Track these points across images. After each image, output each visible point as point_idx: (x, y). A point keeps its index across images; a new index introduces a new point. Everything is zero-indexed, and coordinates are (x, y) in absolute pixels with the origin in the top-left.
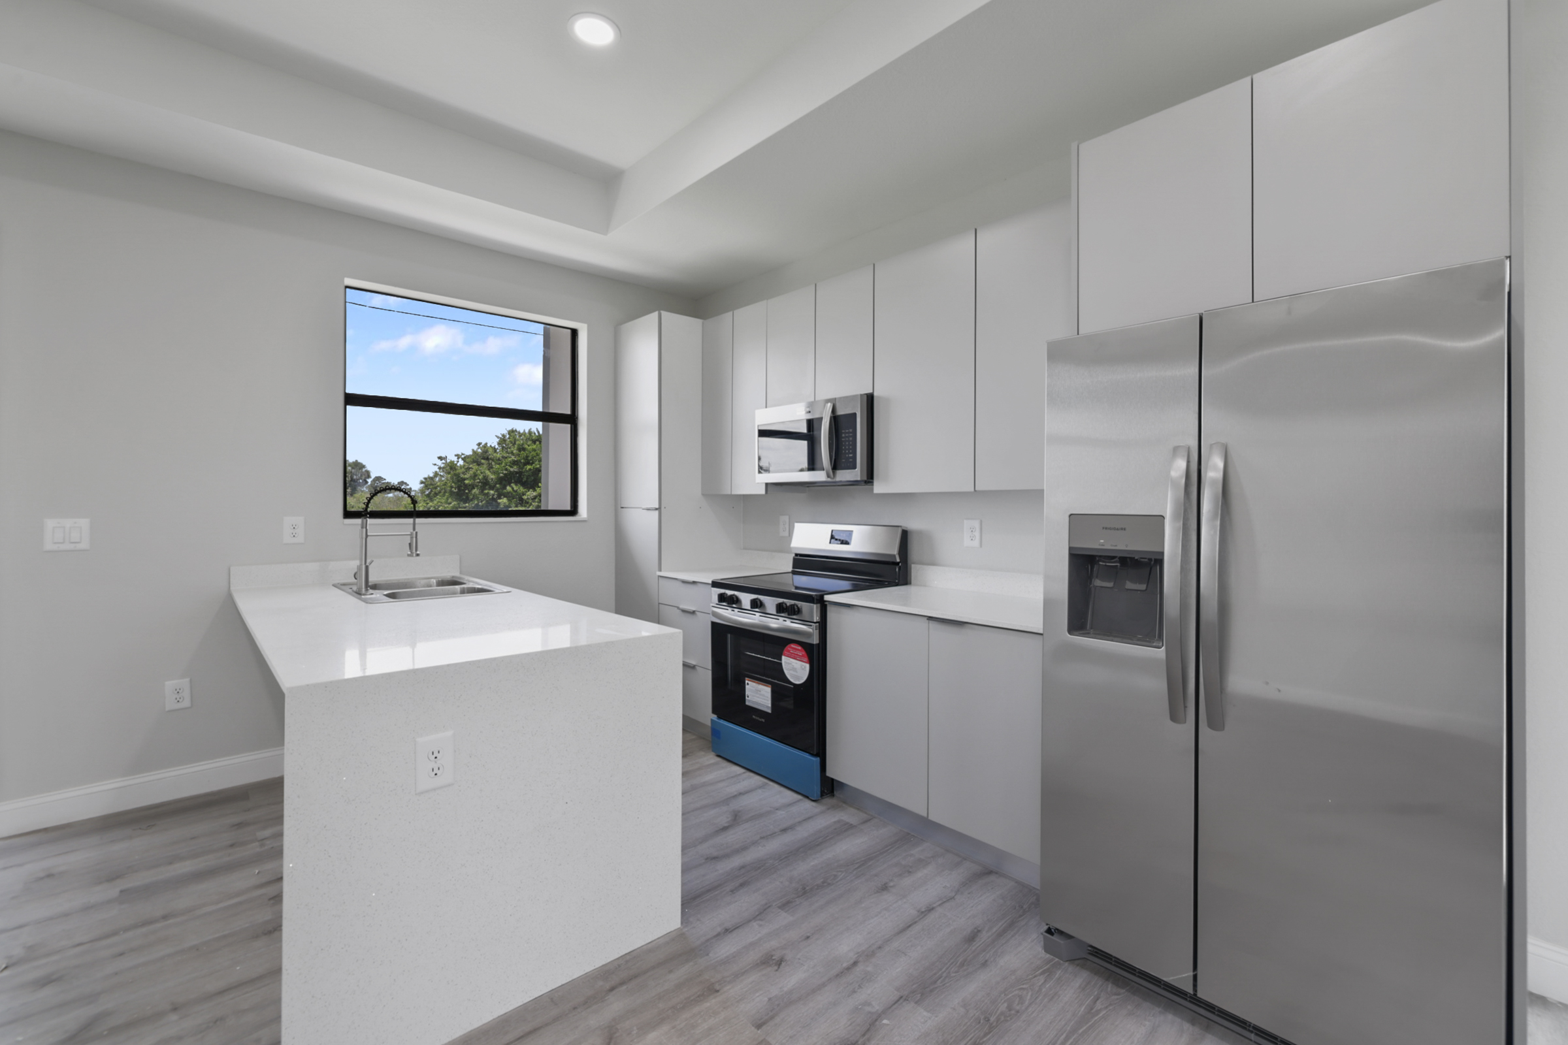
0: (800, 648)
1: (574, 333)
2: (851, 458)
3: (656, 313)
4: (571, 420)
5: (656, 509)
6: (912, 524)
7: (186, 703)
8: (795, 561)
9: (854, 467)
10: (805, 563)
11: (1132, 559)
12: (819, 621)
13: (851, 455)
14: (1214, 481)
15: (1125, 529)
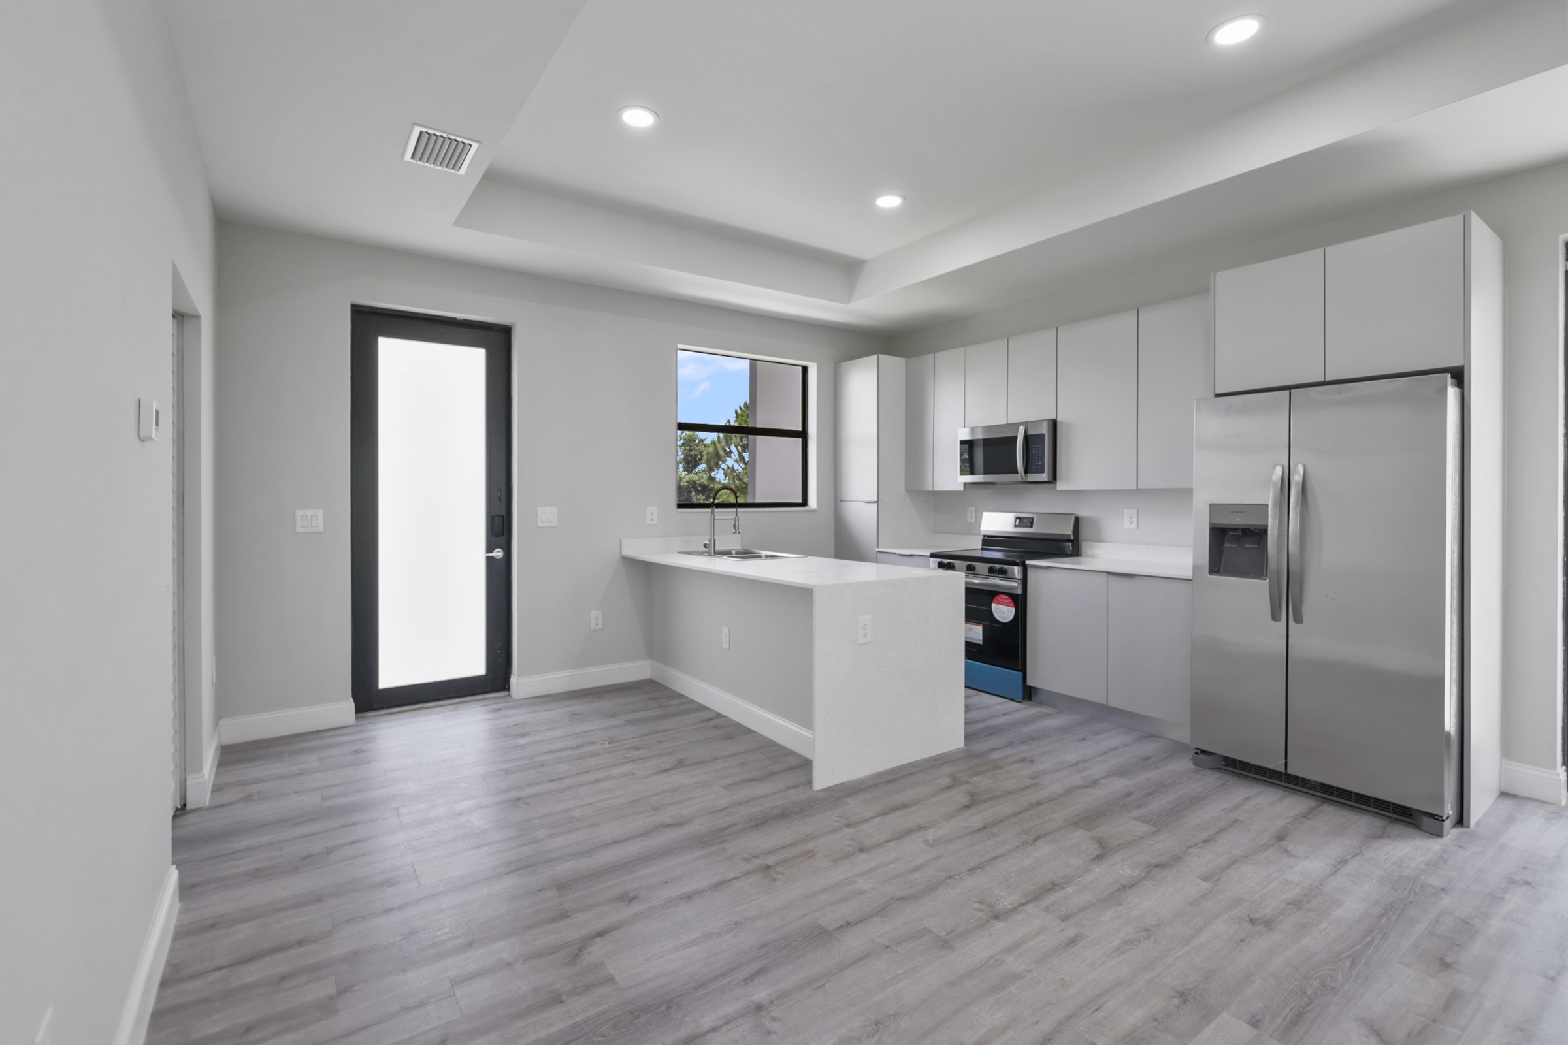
0: (1007, 597)
1: (805, 369)
2: (1040, 465)
3: (876, 356)
4: (803, 435)
5: (875, 502)
6: (1083, 512)
7: (600, 626)
8: (984, 541)
9: (1043, 472)
10: (990, 541)
11: (1249, 530)
12: (1022, 578)
13: (1040, 463)
14: (1297, 483)
15: (1244, 512)
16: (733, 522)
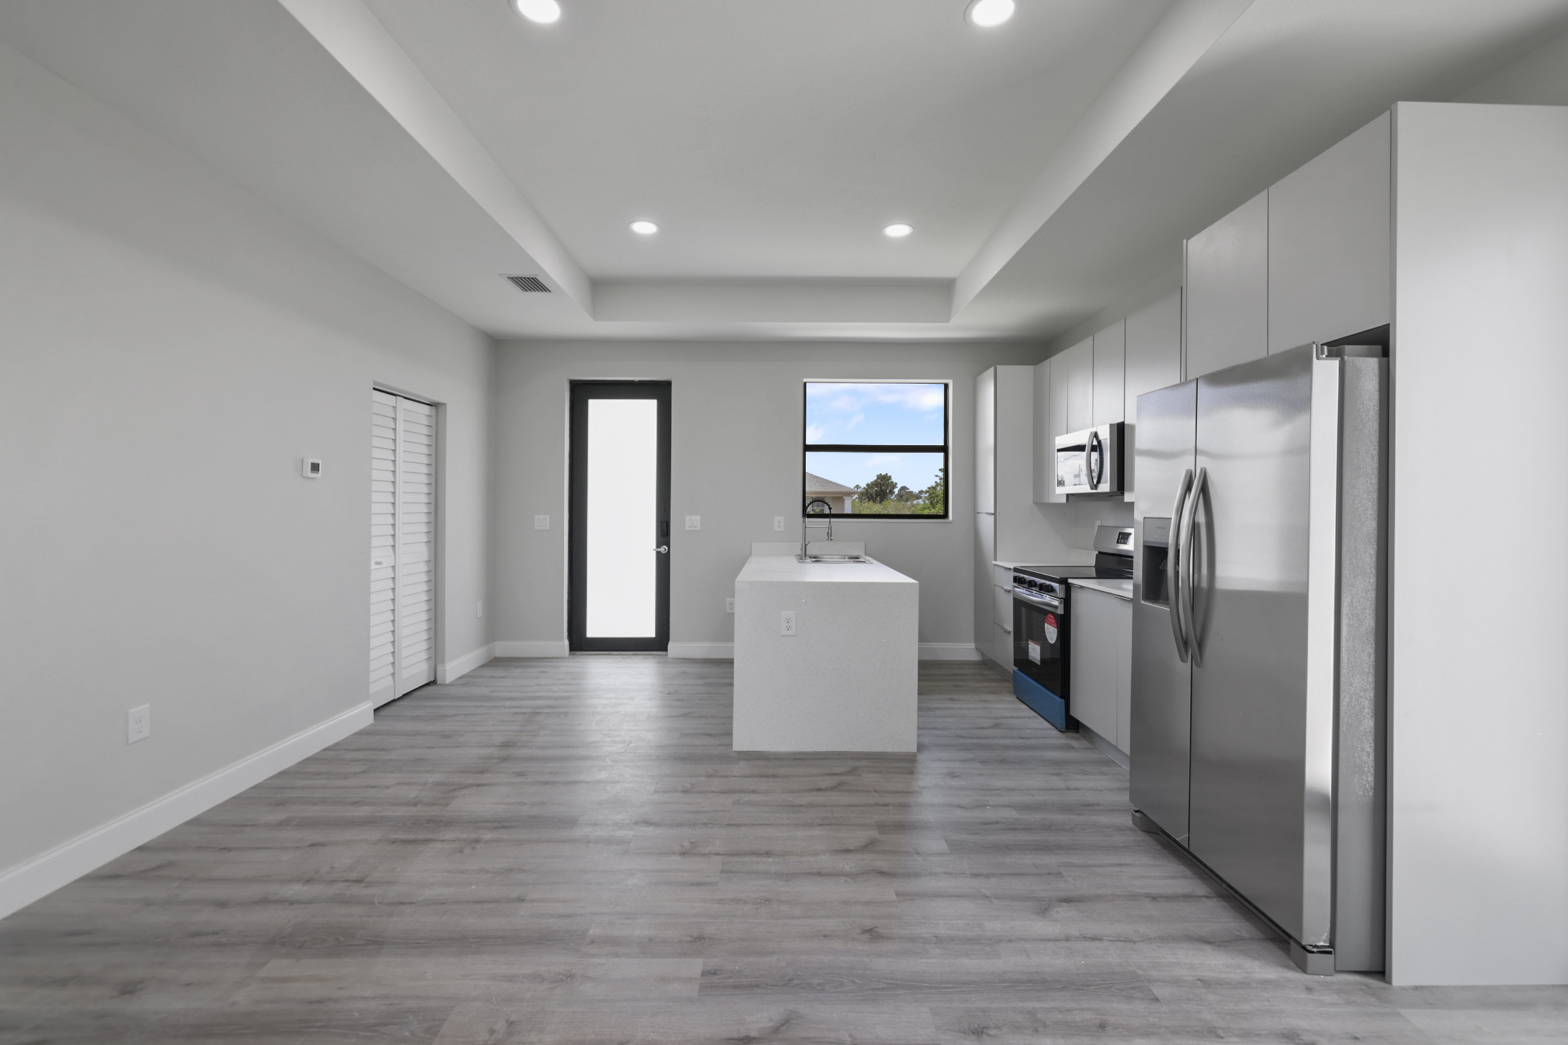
0: (1052, 617)
1: (946, 386)
3: (993, 367)
4: (945, 449)
5: (992, 514)
8: (1097, 557)
9: (1105, 482)
12: (1064, 597)
15: (1160, 529)
16: (826, 530)
